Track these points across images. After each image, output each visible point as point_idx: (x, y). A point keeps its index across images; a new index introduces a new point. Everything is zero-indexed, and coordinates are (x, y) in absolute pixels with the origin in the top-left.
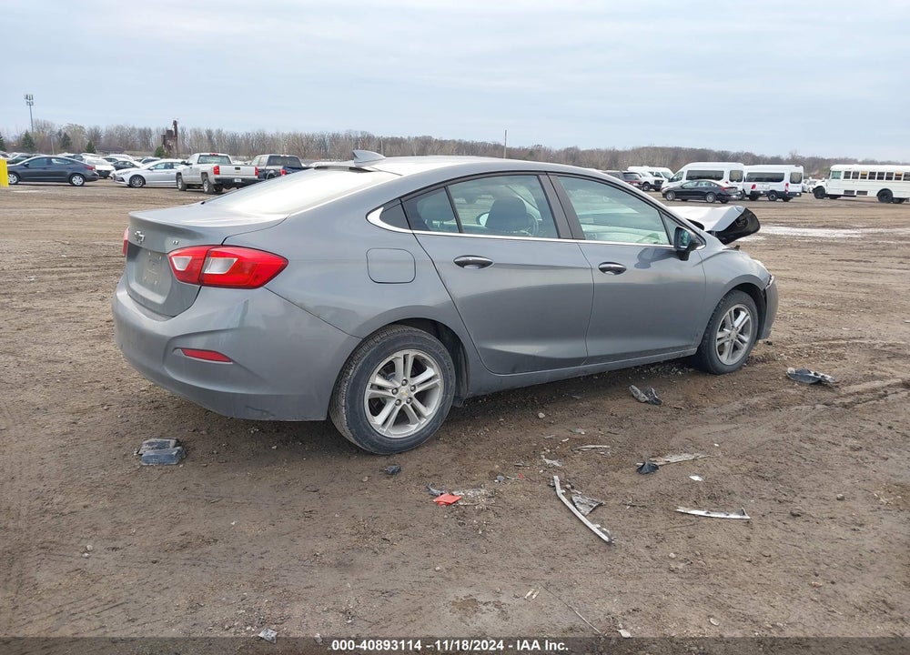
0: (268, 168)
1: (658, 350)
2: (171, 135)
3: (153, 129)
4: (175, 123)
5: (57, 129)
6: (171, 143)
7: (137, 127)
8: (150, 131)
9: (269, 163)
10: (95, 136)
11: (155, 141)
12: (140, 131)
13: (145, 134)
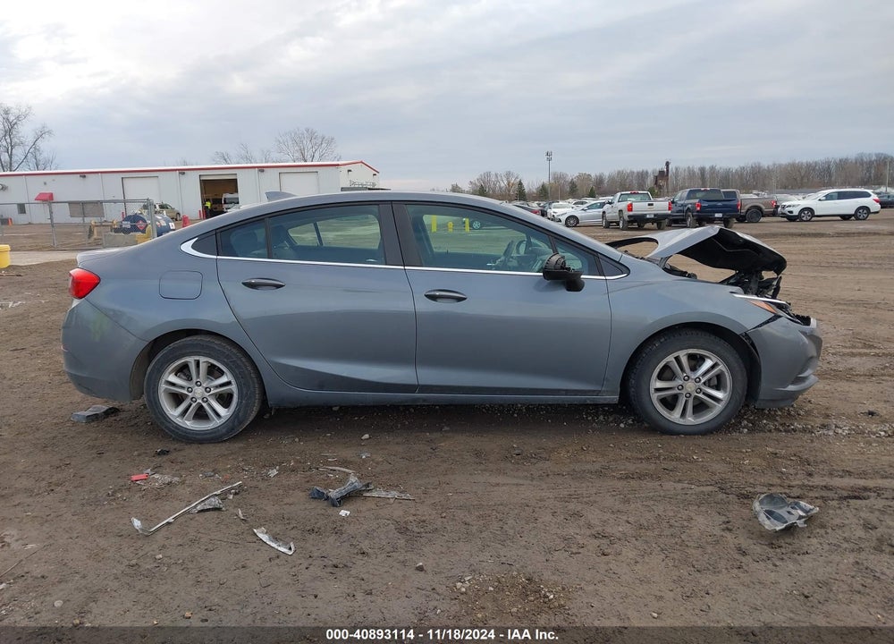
0: (687, 202)
1: (537, 390)
2: (663, 175)
3: (650, 171)
4: (667, 164)
5: (569, 179)
6: (661, 182)
7: (635, 171)
8: (647, 172)
9: (689, 197)
10: (600, 181)
11: (650, 182)
12: (638, 173)
13: (642, 176)
